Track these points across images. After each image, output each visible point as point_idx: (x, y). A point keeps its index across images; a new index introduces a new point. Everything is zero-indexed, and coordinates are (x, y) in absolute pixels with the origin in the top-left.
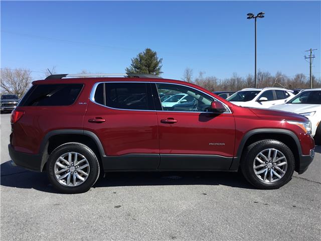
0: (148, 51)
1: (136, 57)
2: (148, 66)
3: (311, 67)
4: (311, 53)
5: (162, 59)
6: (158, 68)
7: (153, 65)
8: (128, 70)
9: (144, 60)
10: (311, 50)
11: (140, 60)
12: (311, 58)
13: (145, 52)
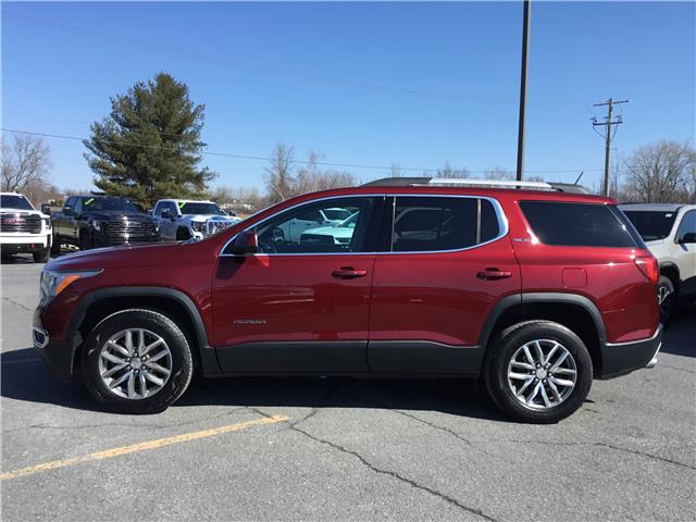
0: (164, 80)
1: (126, 94)
2: (162, 122)
3: (608, 149)
4: (611, 110)
5: (201, 107)
6: (190, 130)
7: (174, 121)
8: (98, 130)
9: (148, 102)
10: (610, 103)
11: (138, 104)
12: (609, 124)
13: (155, 84)
